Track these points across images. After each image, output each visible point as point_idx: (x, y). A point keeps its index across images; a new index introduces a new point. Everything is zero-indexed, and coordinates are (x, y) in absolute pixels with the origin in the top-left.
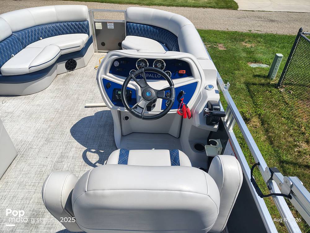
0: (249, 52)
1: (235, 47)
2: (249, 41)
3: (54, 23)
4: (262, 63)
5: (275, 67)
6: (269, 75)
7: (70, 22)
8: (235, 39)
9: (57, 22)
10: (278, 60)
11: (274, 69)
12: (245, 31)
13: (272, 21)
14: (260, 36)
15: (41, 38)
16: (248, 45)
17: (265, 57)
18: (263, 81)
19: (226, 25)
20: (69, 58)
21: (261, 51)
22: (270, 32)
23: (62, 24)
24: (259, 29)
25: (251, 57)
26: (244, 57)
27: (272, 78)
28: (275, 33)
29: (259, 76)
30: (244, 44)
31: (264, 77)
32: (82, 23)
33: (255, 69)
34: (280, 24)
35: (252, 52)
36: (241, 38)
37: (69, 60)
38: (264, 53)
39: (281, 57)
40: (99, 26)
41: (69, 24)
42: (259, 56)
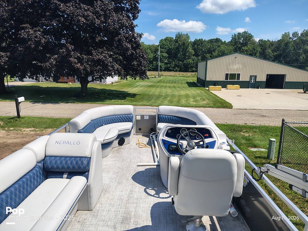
0: (248, 139)
1: (235, 136)
2: (247, 131)
3: (112, 116)
4: (261, 148)
5: (272, 149)
6: (268, 156)
7: (121, 115)
8: (234, 130)
9: (114, 115)
10: (272, 143)
11: (271, 151)
12: (241, 124)
13: (264, 116)
14: (256, 127)
15: (104, 125)
16: (247, 135)
17: (263, 143)
18: (264, 161)
19: (224, 119)
20: (121, 137)
21: (258, 138)
22: (264, 125)
23: (116, 116)
24: (253, 122)
25: (250, 143)
26: (244, 143)
27: (271, 159)
28: (267, 125)
29: (260, 157)
30: (243, 134)
31: (264, 158)
32: (129, 116)
33: (255, 152)
34: (270, 118)
35: (250, 139)
36: (239, 129)
37: (121, 138)
38: (261, 141)
39: (274, 141)
40: (139, 118)
41: (121, 116)
42: (257, 142)
